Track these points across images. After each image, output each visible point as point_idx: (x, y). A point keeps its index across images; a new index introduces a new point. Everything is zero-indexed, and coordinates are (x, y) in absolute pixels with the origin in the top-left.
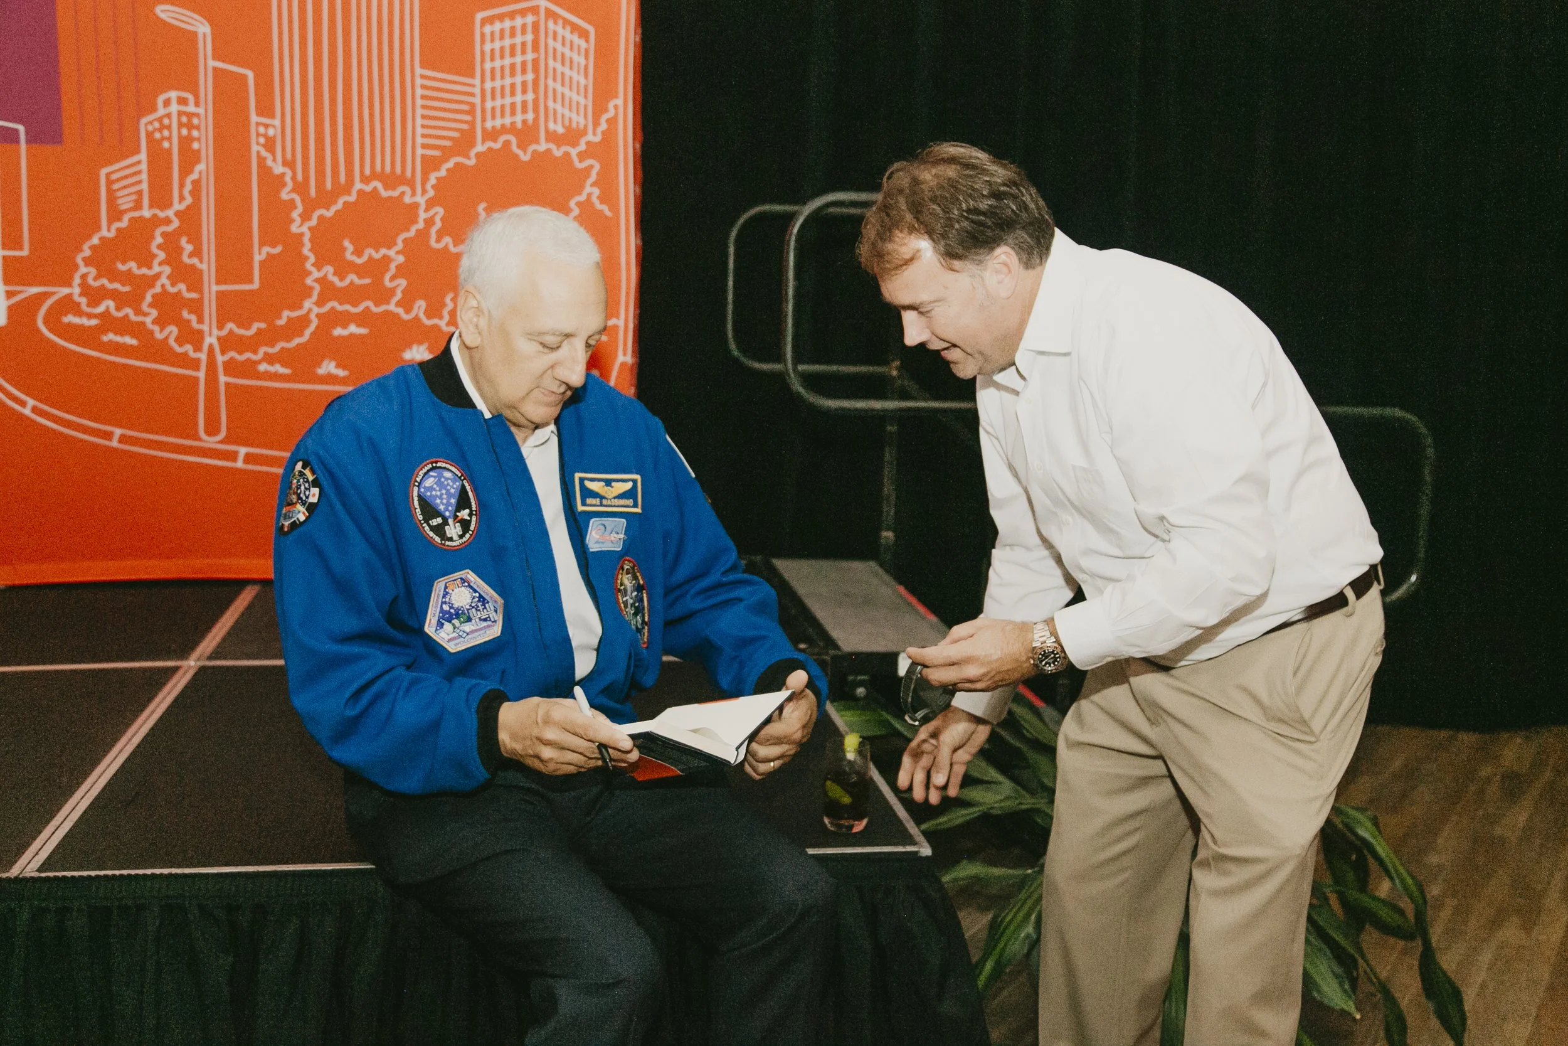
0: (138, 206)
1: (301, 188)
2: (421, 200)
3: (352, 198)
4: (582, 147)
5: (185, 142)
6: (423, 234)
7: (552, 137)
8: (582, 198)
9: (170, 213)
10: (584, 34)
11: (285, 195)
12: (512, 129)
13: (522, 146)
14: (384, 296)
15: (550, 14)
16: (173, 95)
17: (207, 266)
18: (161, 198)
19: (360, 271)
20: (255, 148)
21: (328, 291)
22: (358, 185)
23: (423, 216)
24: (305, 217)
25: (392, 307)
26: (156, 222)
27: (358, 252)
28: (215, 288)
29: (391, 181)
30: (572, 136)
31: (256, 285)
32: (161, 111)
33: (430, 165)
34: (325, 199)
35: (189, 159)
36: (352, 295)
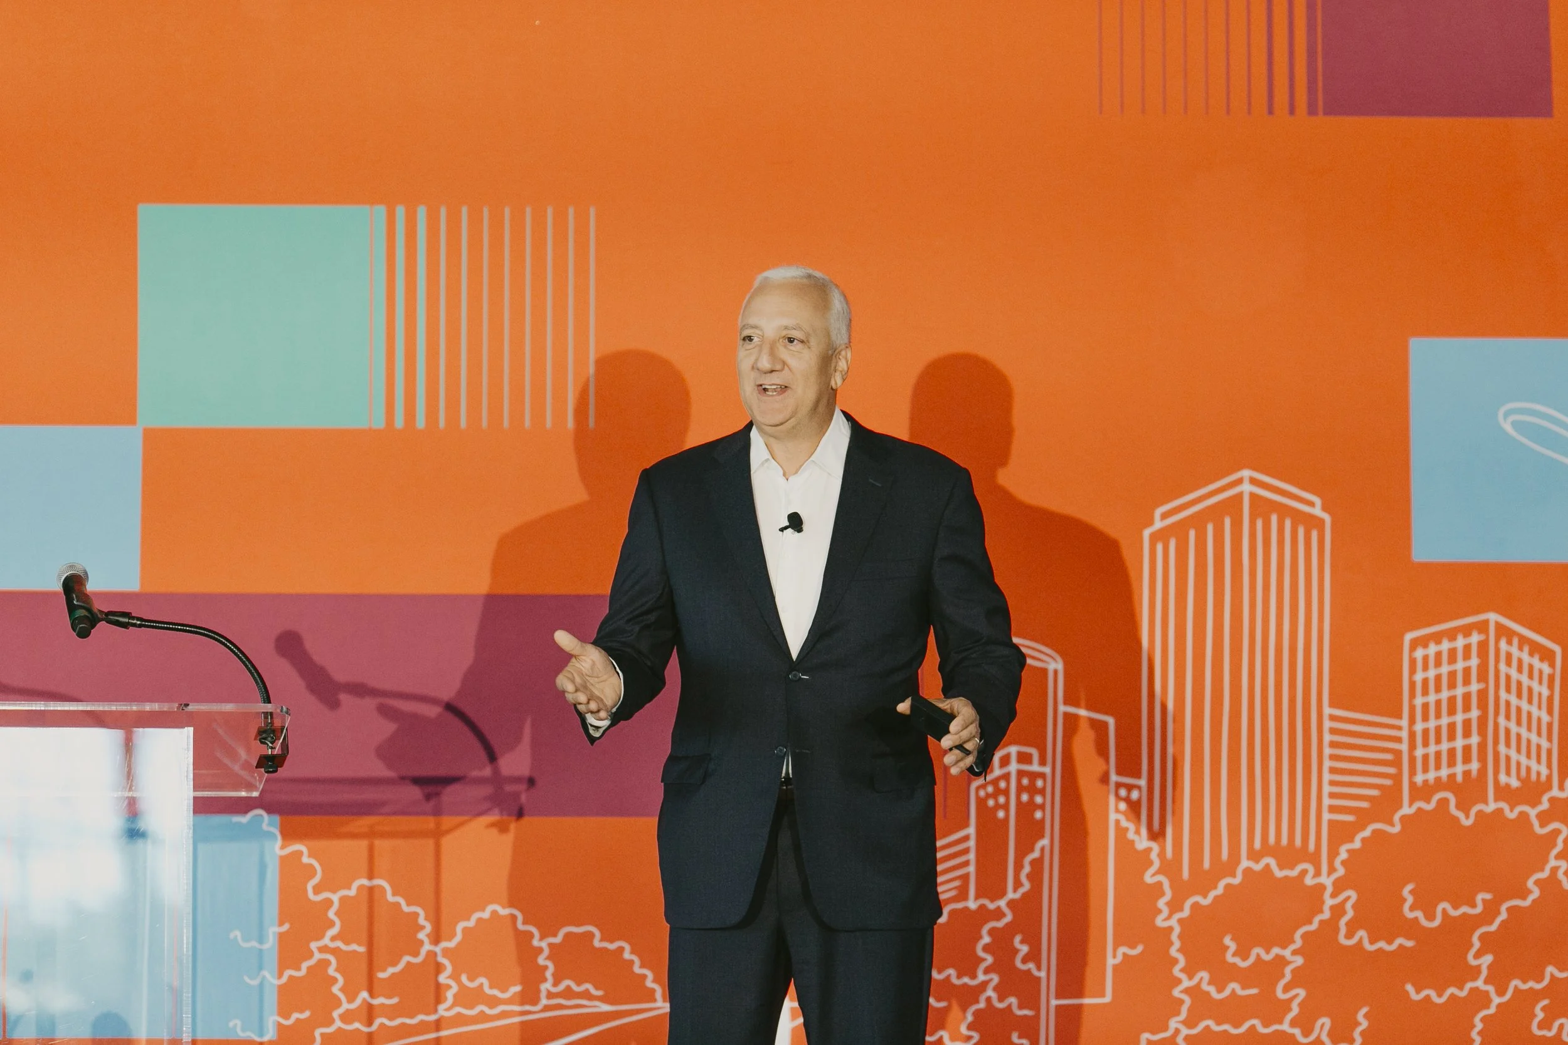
0: (962, 895)
1: (1170, 868)
2: (1327, 881)
3: (1237, 880)
4: (1545, 805)
5: (1025, 811)
6: (1331, 926)
7: (1503, 793)
8: (1544, 875)
9: (1002, 903)
10: (1547, 656)
11: (1149, 878)
12: (1450, 784)
13: (1465, 807)
14: (1275, 1011)
15: (1501, 630)
16: (1013, 750)
17: (1046, 974)
18: (991, 886)
19: (1245, 978)
20: (1113, 816)
21: (1202, 1005)
22: (1245, 863)
23: (1329, 902)
24: (1175, 906)
25: (1285, 1027)
26: (984, 915)
27: (1243, 953)
28: (1054, 1002)
29: (1288, 856)
30: (1531, 791)
31: (1108, 999)
32: (997, 771)
33: (1340, 833)
34: (1202, 881)
35: (1030, 831)
36: (1232, 1010)
